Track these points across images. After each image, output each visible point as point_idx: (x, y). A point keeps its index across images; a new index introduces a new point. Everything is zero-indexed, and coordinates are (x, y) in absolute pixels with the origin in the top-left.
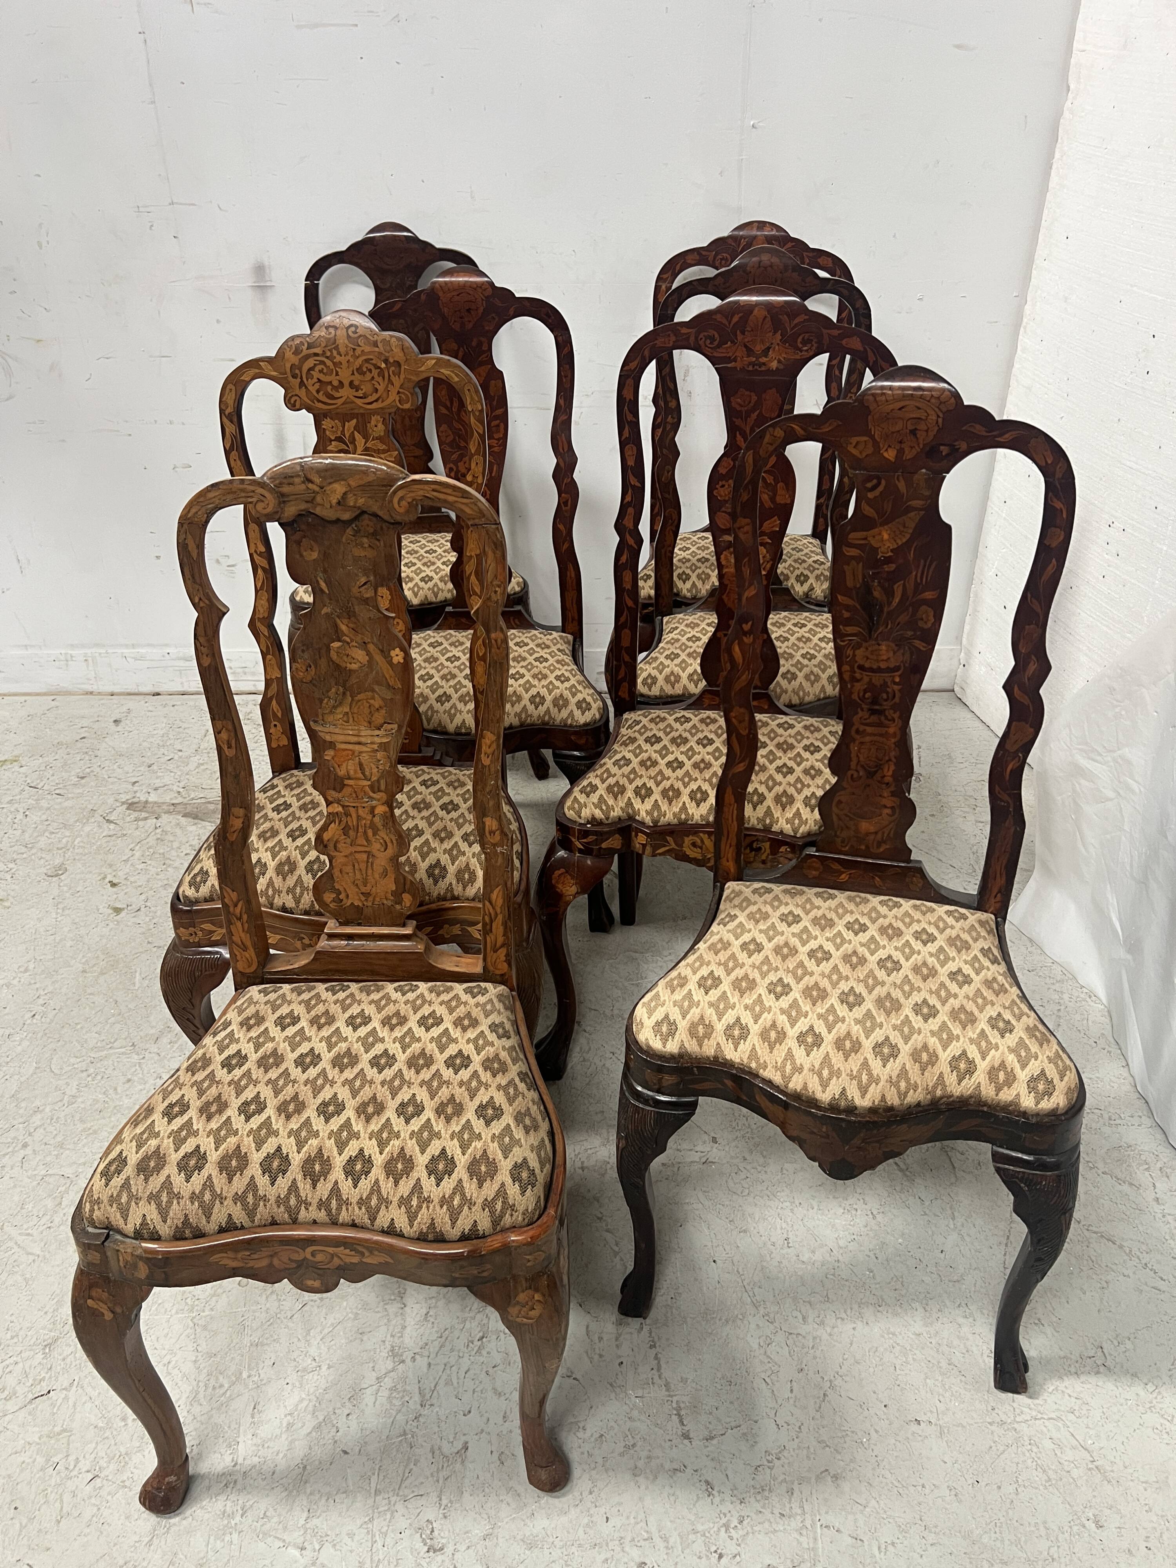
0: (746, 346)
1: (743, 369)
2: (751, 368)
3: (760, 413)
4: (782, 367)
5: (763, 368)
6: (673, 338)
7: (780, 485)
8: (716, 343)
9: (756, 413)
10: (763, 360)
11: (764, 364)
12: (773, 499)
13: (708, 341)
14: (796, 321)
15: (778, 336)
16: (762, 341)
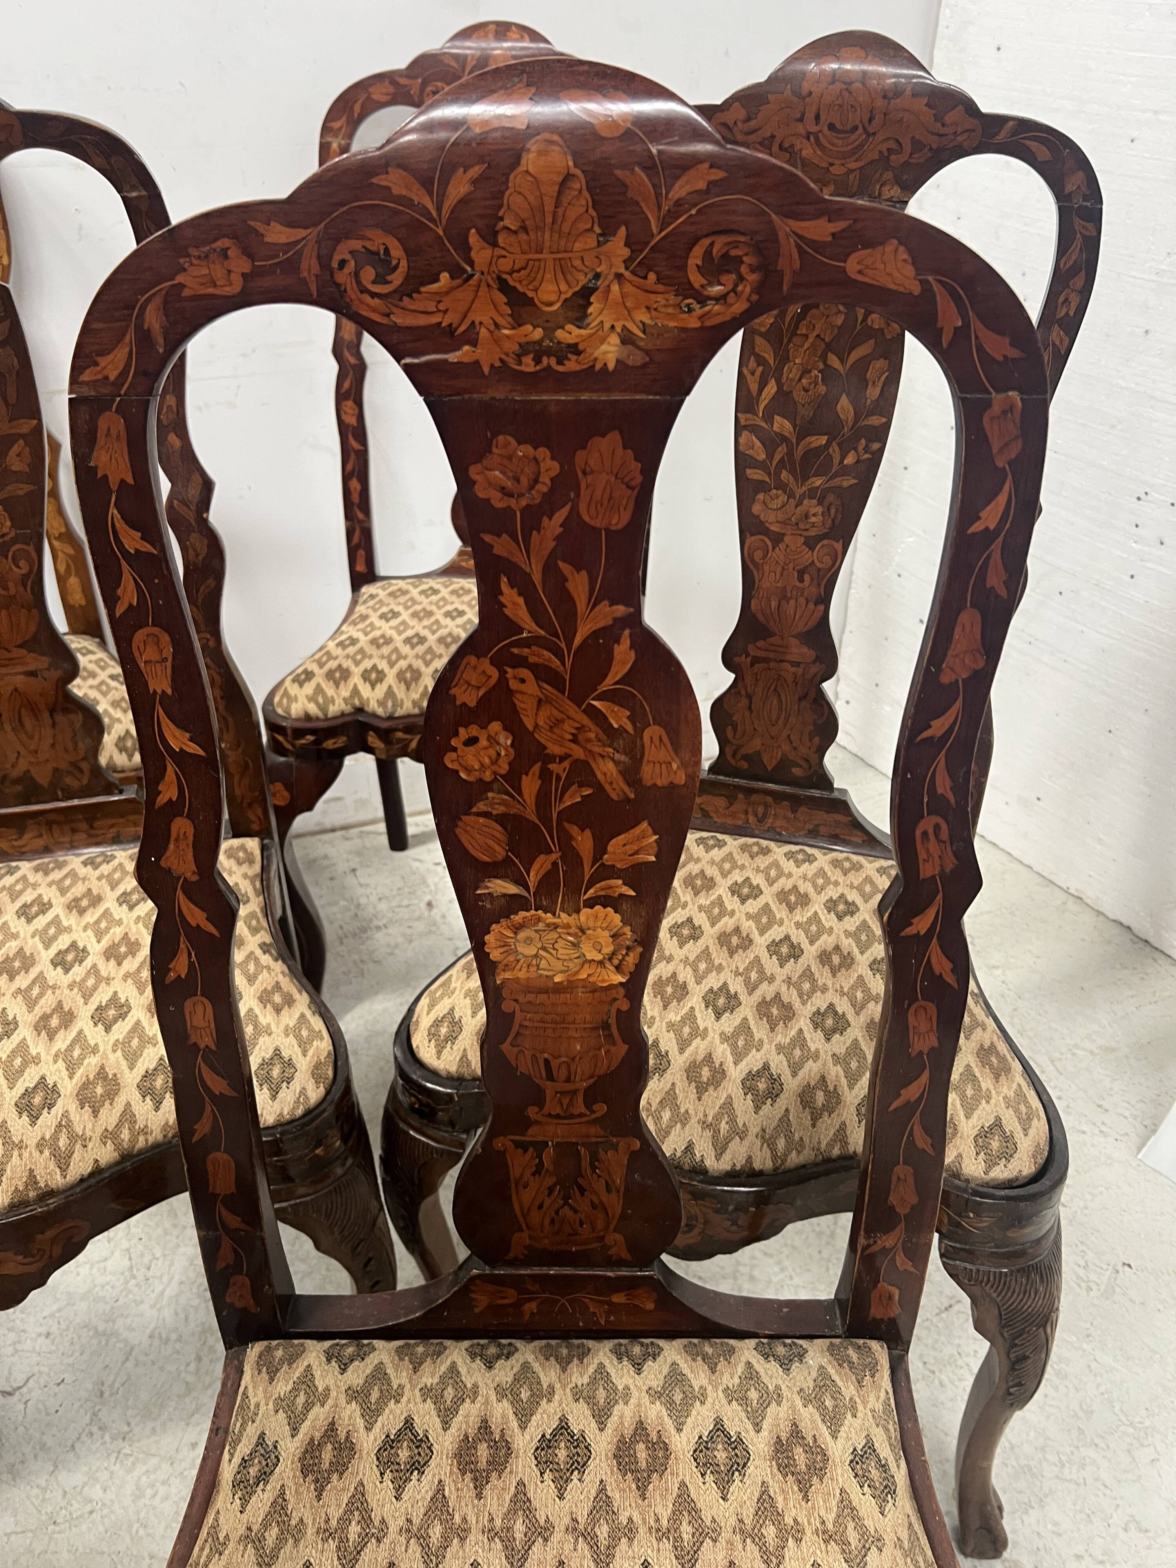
0: (504, 287)
1: (502, 371)
2: (528, 365)
3: (574, 512)
4: (637, 358)
5: (572, 365)
6: (240, 265)
7: (653, 732)
8: (397, 279)
9: (561, 515)
10: (569, 334)
11: (575, 349)
12: (631, 774)
13: (368, 274)
14: (680, 190)
15: (618, 247)
16: (563, 269)
